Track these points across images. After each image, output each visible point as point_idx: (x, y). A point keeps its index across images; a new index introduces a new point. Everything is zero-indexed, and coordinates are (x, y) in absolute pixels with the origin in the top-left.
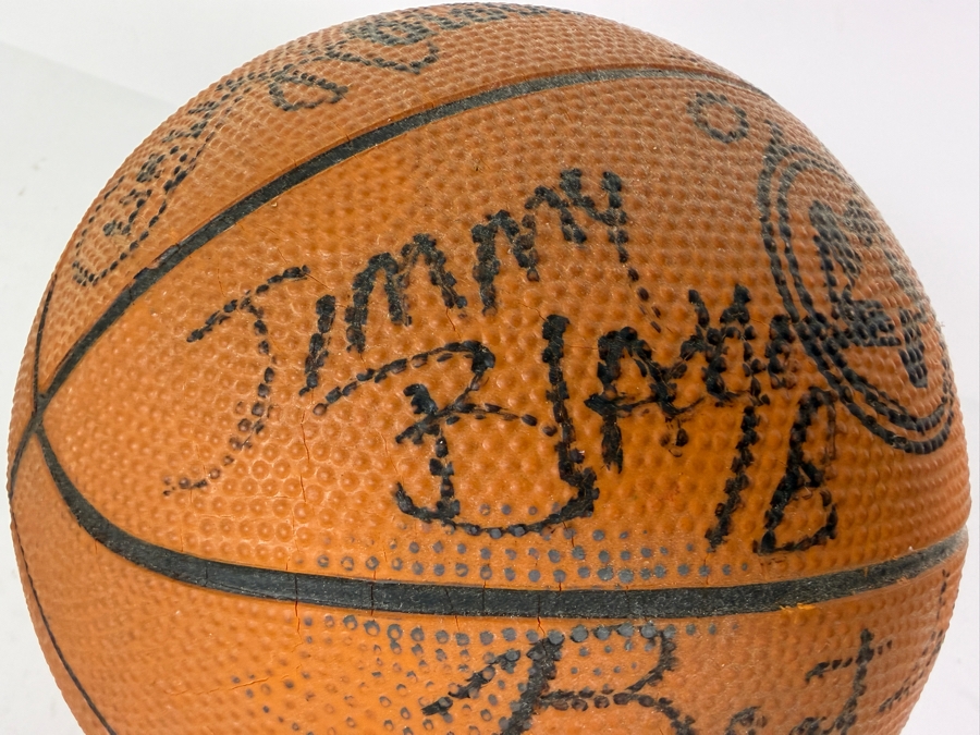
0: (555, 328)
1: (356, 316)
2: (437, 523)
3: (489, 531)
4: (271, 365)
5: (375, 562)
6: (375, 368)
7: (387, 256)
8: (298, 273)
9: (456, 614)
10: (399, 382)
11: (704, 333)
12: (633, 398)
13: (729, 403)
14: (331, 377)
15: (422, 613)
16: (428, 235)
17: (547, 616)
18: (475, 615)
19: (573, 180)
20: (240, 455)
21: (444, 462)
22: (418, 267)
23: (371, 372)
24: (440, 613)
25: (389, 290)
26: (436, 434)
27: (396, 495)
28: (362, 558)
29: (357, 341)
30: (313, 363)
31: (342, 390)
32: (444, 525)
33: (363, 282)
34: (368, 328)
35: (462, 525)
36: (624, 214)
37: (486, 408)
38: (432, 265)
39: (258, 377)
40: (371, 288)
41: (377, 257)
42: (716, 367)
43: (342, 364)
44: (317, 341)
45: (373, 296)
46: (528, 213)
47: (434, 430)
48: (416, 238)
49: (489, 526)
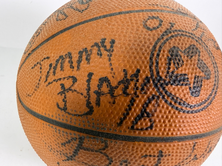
0: (90, 75)
1: (55, 68)
2: (63, 111)
3: (72, 114)
4: (41, 76)
5: (53, 116)
6: (56, 79)
7: (63, 56)
8: (48, 58)
9: (66, 128)
10: (59, 82)
11: (125, 79)
12: (104, 92)
13: (127, 96)
14: (49, 80)
15: (60, 127)
16: (71, 52)
17: (82, 133)
18: (69, 129)
19: (103, 41)
20: (35, 92)
21: (65, 100)
22: (67, 59)
23: (55, 80)
24: (63, 127)
25: (61, 63)
26: (65, 94)
27: (57, 104)
28: (51, 115)
29: (54, 73)
30: (47, 77)
31: (50, 83)
32: (64, 112)
33: (57, 61)
34: (57, 71)
35: (67, 112)
36: (113, 50)
37: (74, 90)
38: (70, 59)
39: (39, 78)
40: (58, 63)
41: (61, 56)
42: (127, 88)
43: (51, 78)
44: (48, 72)
45: (58, 64)
46: (91, 48)
47: (64, 93)
48: (68, 53)
49: (72, 113)
